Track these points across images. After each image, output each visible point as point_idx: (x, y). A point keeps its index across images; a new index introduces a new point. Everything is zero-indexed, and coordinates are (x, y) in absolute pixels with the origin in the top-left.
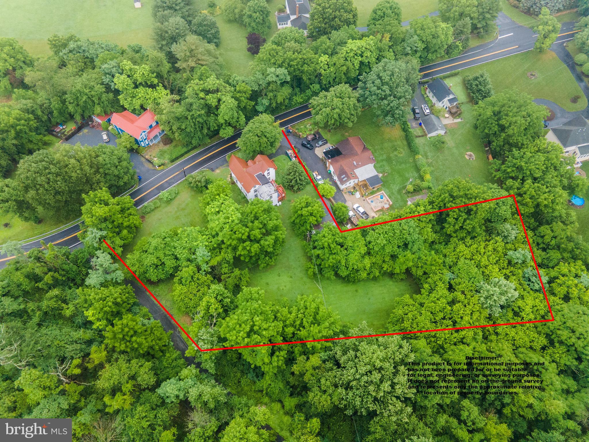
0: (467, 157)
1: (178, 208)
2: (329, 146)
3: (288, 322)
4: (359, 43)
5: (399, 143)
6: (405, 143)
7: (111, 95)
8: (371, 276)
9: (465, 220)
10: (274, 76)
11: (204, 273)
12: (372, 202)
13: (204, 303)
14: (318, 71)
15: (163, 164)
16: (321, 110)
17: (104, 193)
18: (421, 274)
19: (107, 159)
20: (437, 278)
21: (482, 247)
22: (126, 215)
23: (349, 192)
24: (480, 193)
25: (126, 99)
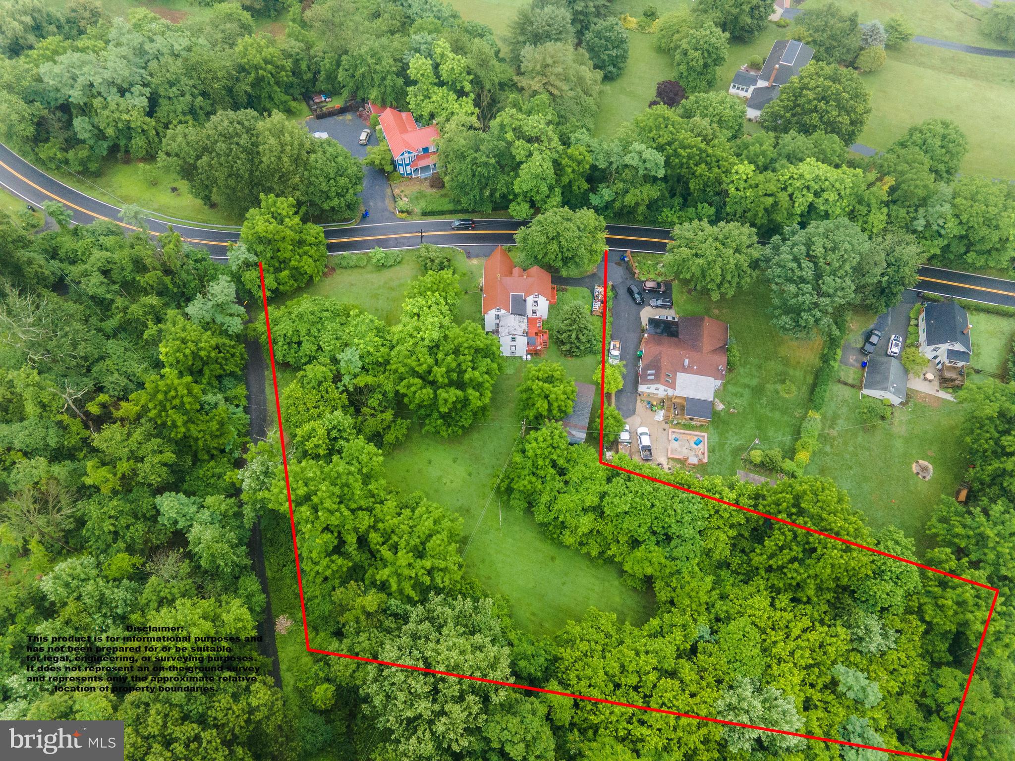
0: (915, 468)
1: (386, 283)
2: (669, 315)
3: (380, 525)
4: (823, 170)
5: (799, 374)
6: (810, 380)
7: (400, 81)
8: (584, 550)
9: (793, 560)
10: (637, 158)
11: (342, 388)
12: (676, 440)
13: (307, 427)
14: (724, 186)
15: (409, 212)
16: (680, 246)
17: (284, 205)
18: (664, 599)
19: (320, 161)
20: (679, 620)
21: (800, 625)
22: (301, 251)
23: (649, 403)
24: (847, 530)
25: (416, 96)
